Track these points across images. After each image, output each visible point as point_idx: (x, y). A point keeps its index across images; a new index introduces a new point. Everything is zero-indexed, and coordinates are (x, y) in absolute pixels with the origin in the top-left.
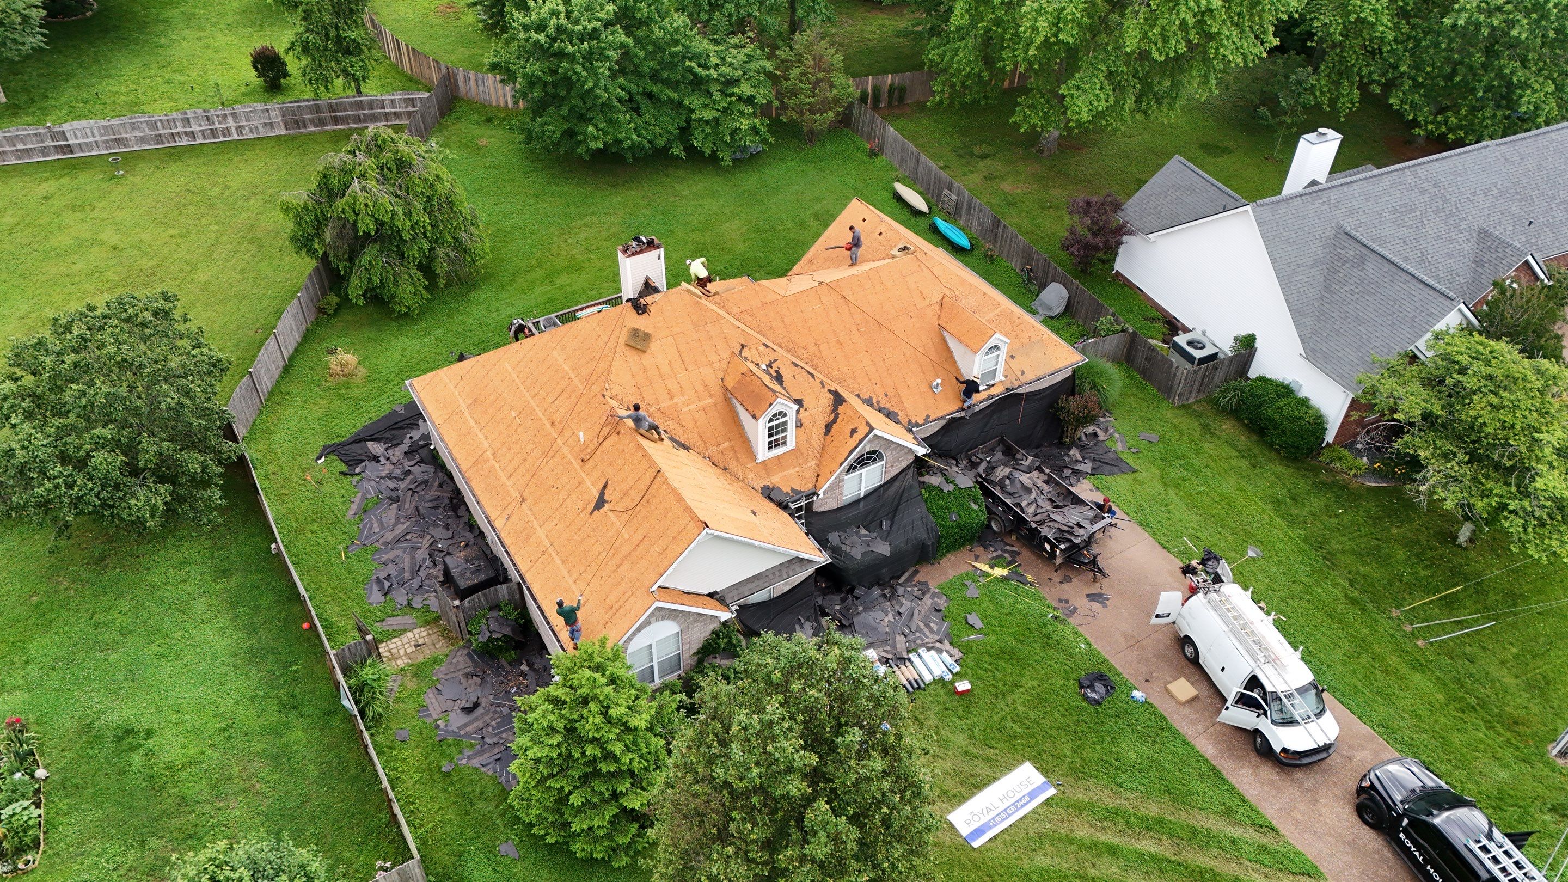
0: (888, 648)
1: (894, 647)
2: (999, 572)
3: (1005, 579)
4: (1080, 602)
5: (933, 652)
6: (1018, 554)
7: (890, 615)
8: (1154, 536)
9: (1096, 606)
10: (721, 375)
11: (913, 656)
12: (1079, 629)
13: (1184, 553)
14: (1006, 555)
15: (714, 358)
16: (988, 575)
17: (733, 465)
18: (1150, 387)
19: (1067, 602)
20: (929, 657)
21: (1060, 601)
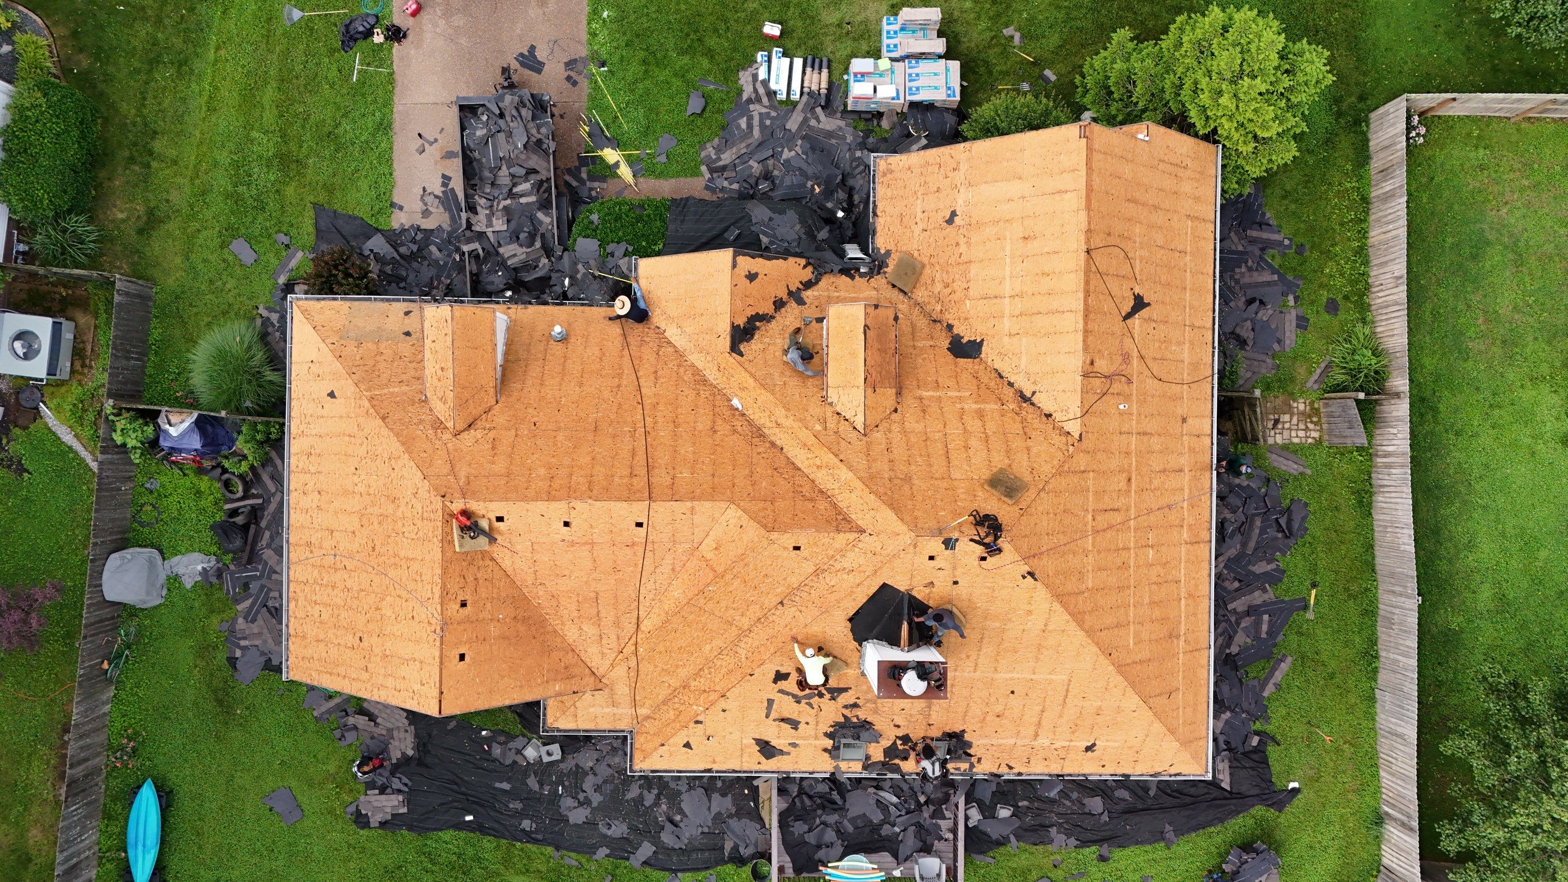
0: (813, 123)
1: (805, 120)
2: (611, 155)
3: (616, 143)
4: (554, 71)
5: (773, 86)
6: (569, 171)
7: (784, 156)
8: (388, 103)
9: (541, 55)
10: (894, 416)
11: (796, 96)
12: (585, 37)
13: (378, 56)
14: (584, 176)
15: (896, 437)
16: (630, 161)
17: (922, 323)
18: (155, 334)
19: (569, 78)
20: (778, 84)
21: (575, 83)
